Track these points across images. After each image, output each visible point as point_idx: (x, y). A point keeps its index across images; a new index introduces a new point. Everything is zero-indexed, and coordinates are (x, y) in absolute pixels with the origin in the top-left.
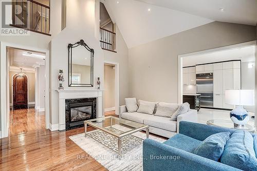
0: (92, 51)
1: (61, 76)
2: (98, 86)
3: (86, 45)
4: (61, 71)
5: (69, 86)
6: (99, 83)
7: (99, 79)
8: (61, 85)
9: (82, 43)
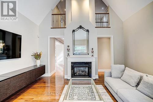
0: (88, 31)
1: (68, 49)
2: (92, 54)
3: (83, 28)
4: (68, 46)
5: (74, 54)
6: (93, 52)
7: (92, 49)
8: (68, 54)
9: (81, 27)
